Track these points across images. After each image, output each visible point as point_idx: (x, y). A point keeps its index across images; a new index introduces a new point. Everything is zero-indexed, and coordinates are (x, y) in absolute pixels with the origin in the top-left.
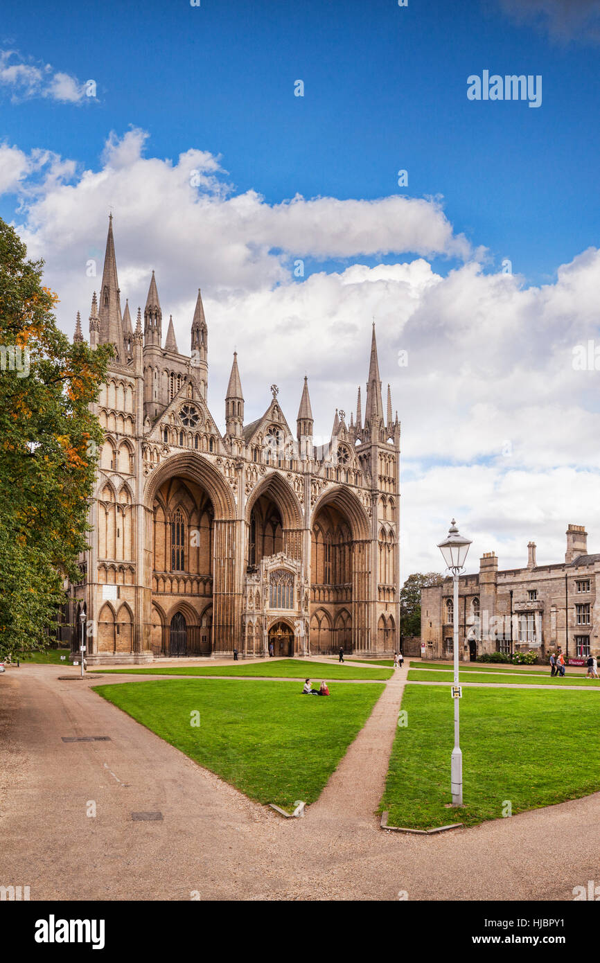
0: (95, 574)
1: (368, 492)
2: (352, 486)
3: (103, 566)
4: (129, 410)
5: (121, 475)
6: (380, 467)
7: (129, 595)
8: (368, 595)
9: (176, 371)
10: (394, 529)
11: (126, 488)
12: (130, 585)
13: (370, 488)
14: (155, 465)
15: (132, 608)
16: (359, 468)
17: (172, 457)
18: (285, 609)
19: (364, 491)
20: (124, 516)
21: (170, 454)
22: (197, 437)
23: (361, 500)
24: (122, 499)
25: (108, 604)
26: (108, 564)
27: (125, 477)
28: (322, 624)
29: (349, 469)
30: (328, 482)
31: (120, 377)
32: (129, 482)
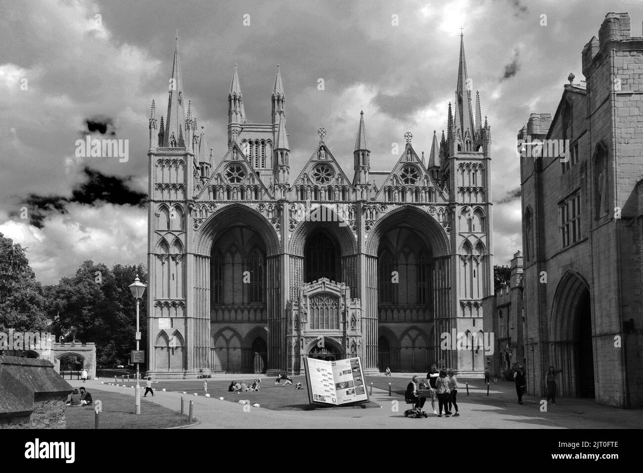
0: (153, 311)
1: (444, 207)
2: (422, 205)
3: (159, 304)
4: (181, 181)
5: (174, 233)
6: (460, 179)
7: (179, 325)
8: (449, 312)
9: (253, 139)
10: (484, 240)
11: (177, 242)
12: (182, 316)
13: (447, 203)
14: (204, 220)
15: (183, 335)
16: (431, 185)
17: (218, 211)
18: (330, 330)
19: (437, 208)
20: (177, 263)
21: (218, 208)
22: (242, 191)
23: (435, 217)
24: (174, 250)
25: (163, 333)
26: (163, 302)
27: (176, 234)
28: (416, 344)
29: (417, 188)
30: (387, 206)
31: (172, 158)
32: (180, 237)
